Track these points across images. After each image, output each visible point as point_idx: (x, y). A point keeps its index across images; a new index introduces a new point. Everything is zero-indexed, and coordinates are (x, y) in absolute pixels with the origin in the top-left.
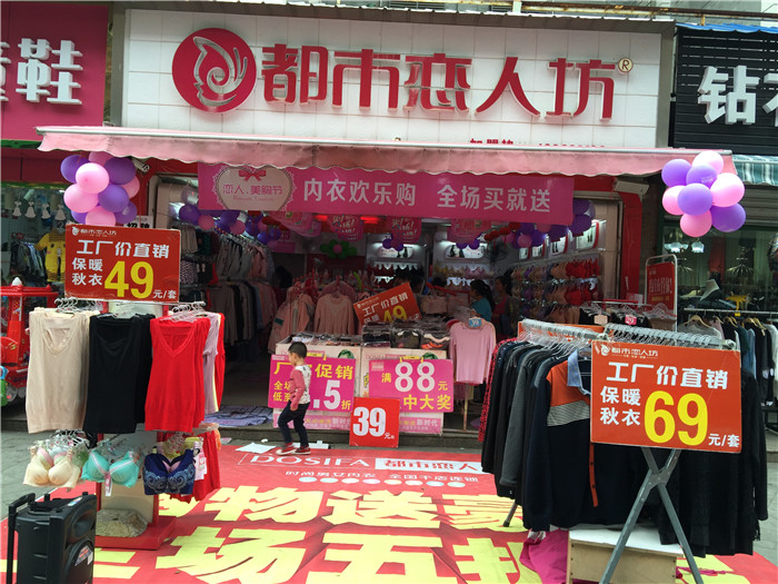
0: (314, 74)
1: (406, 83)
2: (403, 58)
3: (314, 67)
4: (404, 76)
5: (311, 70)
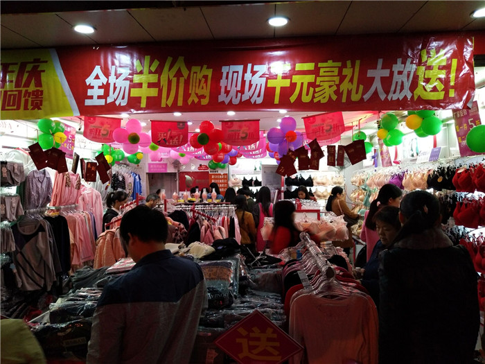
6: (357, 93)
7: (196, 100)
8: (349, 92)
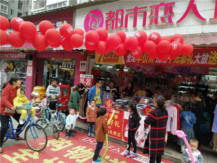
0: (119, 19)
1: (149, 16)
2: (148, 7)
3: (120, 17)
4: (148, 14)
5: (119, 18)
6: (192, 61)
7: (150, 62)
8: (189, 61)
